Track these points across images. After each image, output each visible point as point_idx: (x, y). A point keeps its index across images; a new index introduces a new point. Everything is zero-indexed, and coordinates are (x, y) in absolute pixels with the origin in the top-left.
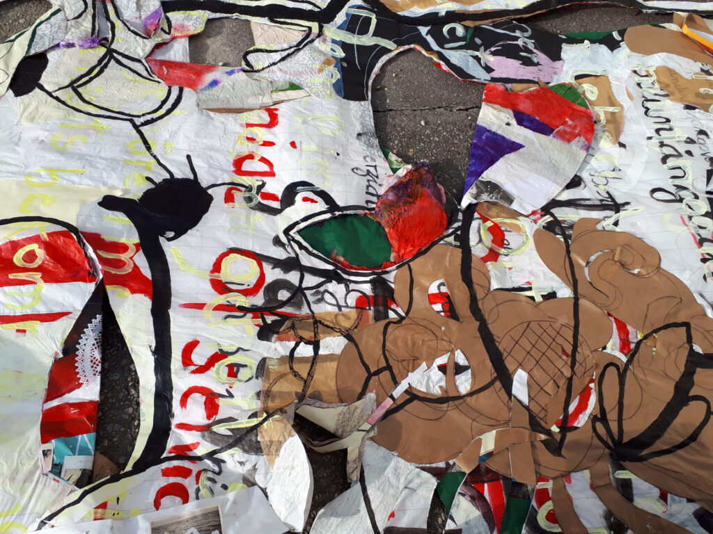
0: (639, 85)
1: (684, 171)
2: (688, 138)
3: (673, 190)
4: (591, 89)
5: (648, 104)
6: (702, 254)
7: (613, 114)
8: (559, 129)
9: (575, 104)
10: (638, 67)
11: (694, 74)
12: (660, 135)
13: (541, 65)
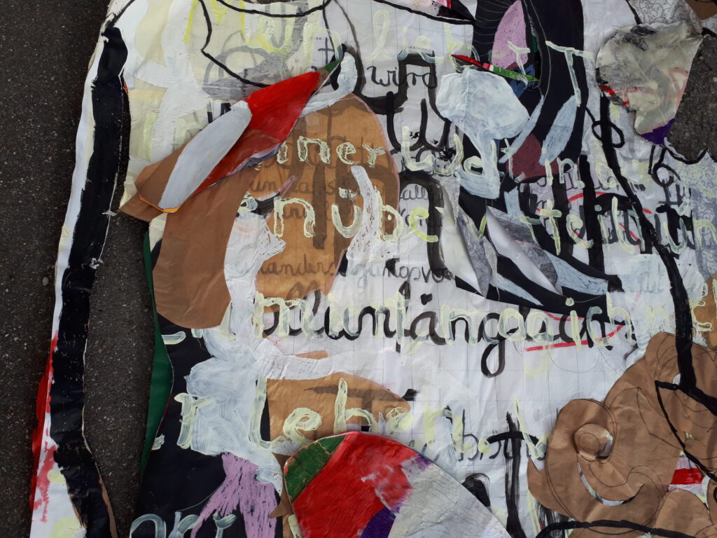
0: (293, 333)
2: (401, 291)
4: (299, 418)
5: (335, 328)
6: (583, 343)
7: (351, 393)
8: (382, 498)
9: (330, 457)
10: (257, 325)
11: (272, 232)
12: (395, 332)
13: (238, 506)
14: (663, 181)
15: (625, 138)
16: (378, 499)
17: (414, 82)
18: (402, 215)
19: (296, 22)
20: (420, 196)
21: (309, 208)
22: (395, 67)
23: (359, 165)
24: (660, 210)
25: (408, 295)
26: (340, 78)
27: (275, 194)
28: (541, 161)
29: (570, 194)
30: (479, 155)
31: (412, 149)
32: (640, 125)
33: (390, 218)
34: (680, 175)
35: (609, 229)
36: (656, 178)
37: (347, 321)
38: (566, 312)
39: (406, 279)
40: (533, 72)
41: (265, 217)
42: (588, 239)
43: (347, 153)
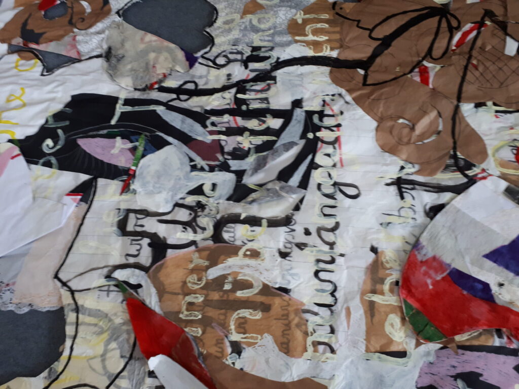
0: (333, 331)
1: (322, 212)
2: (302, 249)
3: (339, 196)
4: (392, 329)
5: (329, 300)
6: (338, 130)
8: (442, 276)
9: (416, 309)
10: (327, 358)
11: (256, 343)
12: (331, 256)
13: (452, 377)
14: (226, 61)
15: (191, 80)
16: (443, 279)
17: (142, 226)
18: (246, 244)
19: (83, 314)
20: (232, 230)
21: (238, 314)
22: (128, 239)
23: (206, 273)
24: (246, 67)
25: (305, 245)
26: (133, 281)
27: (226, 338)
28: (208, 142)
29: (233, 125)
30: (202, 185)
31: (195, 232)
32: (183, 69)
33: (248, 253)
34: (222, 50)
35: (260, 103)
36: (223, 66)
37: (323, 291)
38: (317, 139)
39: (293, 245)
40: (136, 137)
41: (244, 348)
42: (266, 117)
43: (196, 281)
